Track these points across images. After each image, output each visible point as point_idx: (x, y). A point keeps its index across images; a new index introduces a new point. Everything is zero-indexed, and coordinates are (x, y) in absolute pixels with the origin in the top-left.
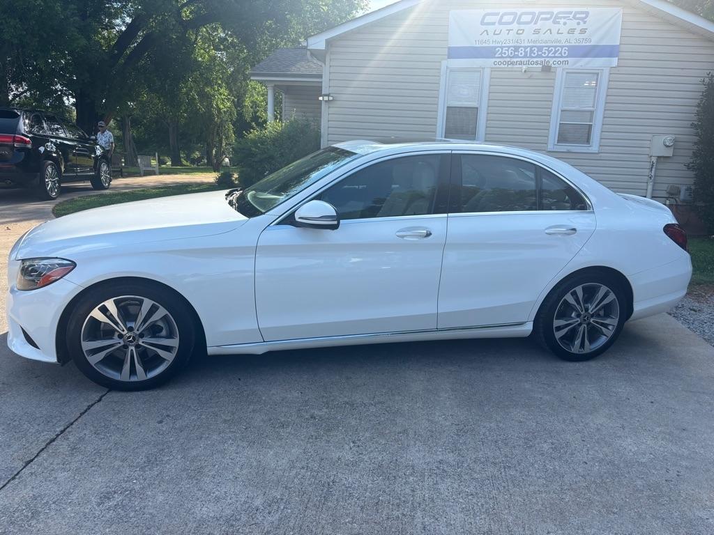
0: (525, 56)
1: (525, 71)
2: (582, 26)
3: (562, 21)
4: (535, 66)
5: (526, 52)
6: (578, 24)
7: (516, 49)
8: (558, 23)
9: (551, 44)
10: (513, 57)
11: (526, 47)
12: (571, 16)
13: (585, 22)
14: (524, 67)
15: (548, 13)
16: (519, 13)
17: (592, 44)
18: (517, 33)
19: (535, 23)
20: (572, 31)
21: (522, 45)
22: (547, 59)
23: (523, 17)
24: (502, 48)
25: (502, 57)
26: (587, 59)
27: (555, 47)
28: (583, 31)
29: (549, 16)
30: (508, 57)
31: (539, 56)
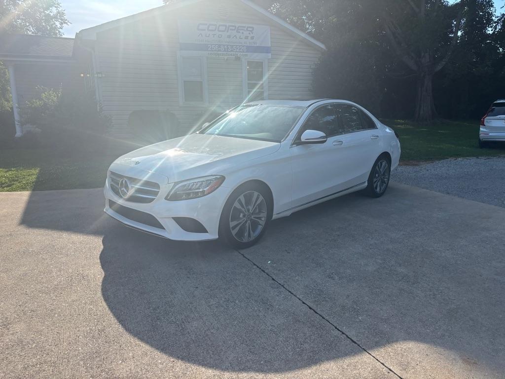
0: (225, 51)
1: (227, 59)
2: (252, 35)
3: (241, 31)
4: (230, 57)
5: (225, 48)
6: (249, 33)
7: (219, 46)
8: (239, 32)
9: (237, 44)
10: (218, 51)
11: (224, 46)
12: (245, 29)
13: (252, 33)
14: (226, 57)
15: (233, 26)
16: (218, 25)
17: (258, 45)
18: (219, 37)
19: (227, 32)
20: (246, 38)
21: (222, 44)
22: (237, 53)
23: (220, 27)
24: (212, 45)
25: (212, 51)
26: (256, 54)
27: (240, 46)
28: (252, 38)
29: (234, 28)
30: (215, 50)
31: (232, 51)
